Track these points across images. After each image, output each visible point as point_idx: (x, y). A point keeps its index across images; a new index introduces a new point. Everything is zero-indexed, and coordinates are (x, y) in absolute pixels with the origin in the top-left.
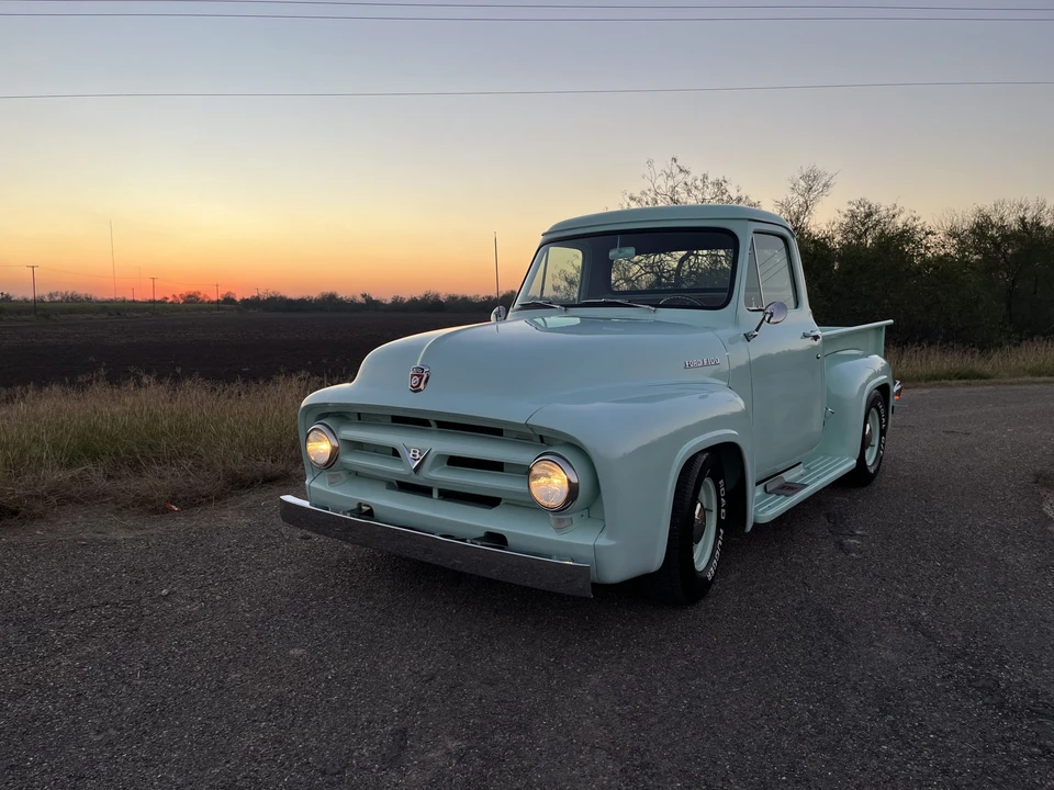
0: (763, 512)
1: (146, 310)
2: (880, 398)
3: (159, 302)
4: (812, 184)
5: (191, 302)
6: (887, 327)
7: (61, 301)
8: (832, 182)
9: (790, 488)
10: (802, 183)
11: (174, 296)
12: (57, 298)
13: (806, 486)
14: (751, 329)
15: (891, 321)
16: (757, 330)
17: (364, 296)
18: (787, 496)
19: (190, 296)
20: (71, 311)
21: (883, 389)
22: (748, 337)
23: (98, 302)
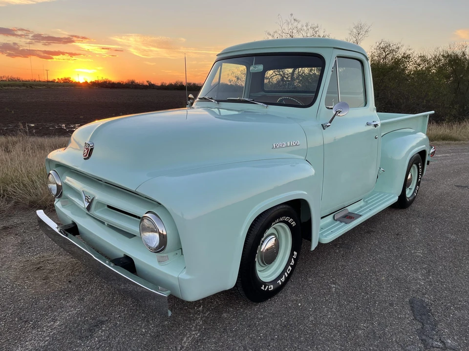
0: (326, 236)
1: (44, 85)
2: (420, 159)
3: (52, 82)
4: (360, 30)
5: (67, 82)
6: (431, 116)
7: (6, 81)
8: (369, 29)
9: (350, 217)
10: (355, 30)
11: (58, 79)
12: (4, 79)
13: (361, 216)
14: (326, 121)
15: (433, 112)
16: (330, 122)
17: (148, 82)
18: (346, 223)
19: (66, 79)
20: (9, 85)
21: (423, 154)
22: (324, 127)
23: (23, 81)
